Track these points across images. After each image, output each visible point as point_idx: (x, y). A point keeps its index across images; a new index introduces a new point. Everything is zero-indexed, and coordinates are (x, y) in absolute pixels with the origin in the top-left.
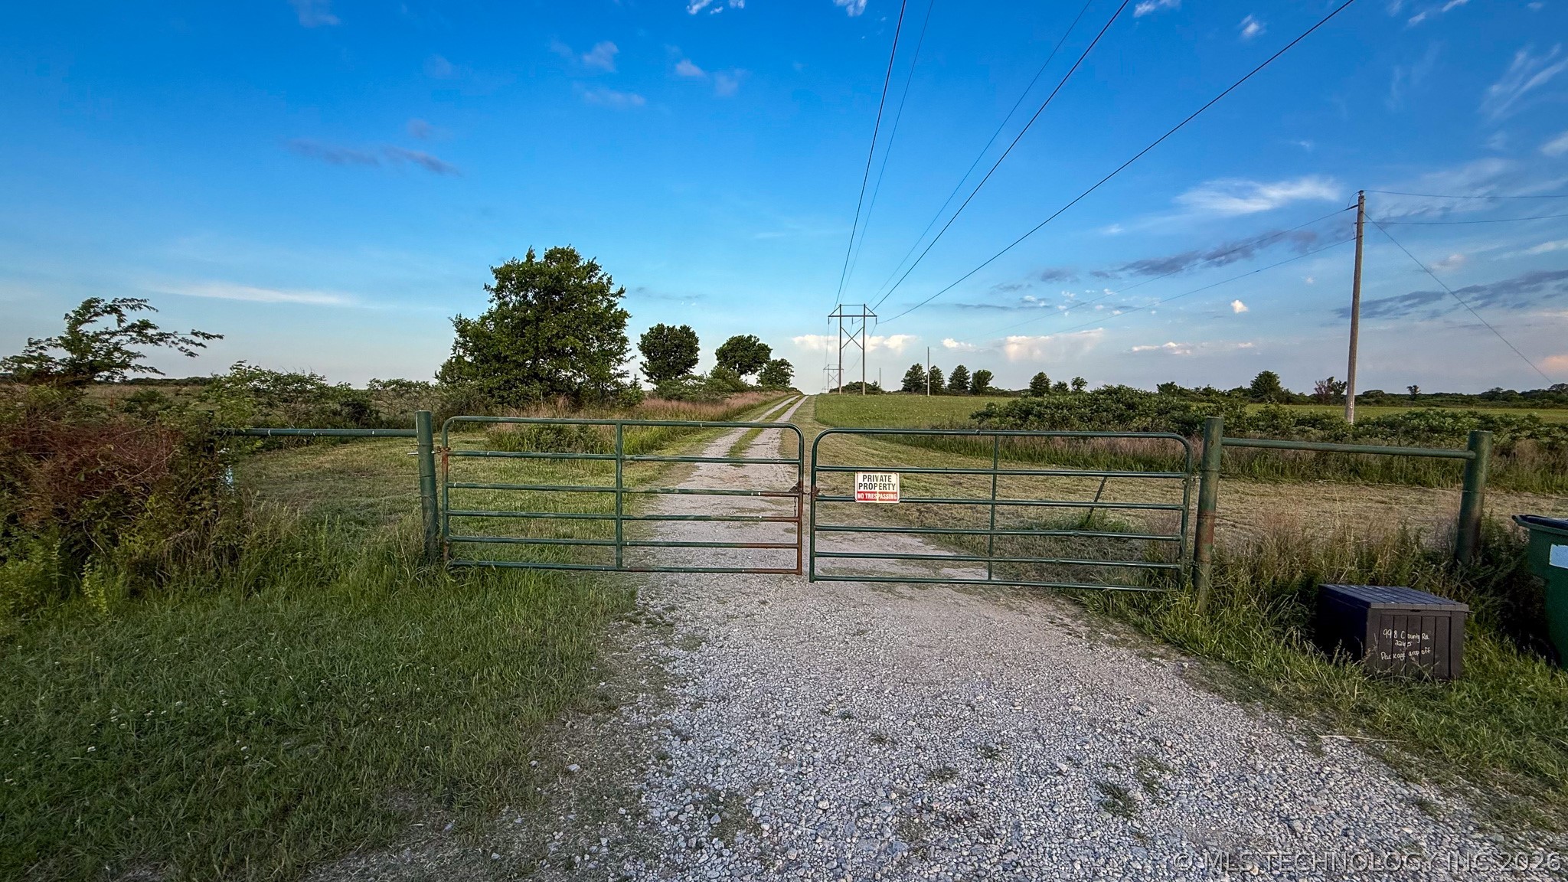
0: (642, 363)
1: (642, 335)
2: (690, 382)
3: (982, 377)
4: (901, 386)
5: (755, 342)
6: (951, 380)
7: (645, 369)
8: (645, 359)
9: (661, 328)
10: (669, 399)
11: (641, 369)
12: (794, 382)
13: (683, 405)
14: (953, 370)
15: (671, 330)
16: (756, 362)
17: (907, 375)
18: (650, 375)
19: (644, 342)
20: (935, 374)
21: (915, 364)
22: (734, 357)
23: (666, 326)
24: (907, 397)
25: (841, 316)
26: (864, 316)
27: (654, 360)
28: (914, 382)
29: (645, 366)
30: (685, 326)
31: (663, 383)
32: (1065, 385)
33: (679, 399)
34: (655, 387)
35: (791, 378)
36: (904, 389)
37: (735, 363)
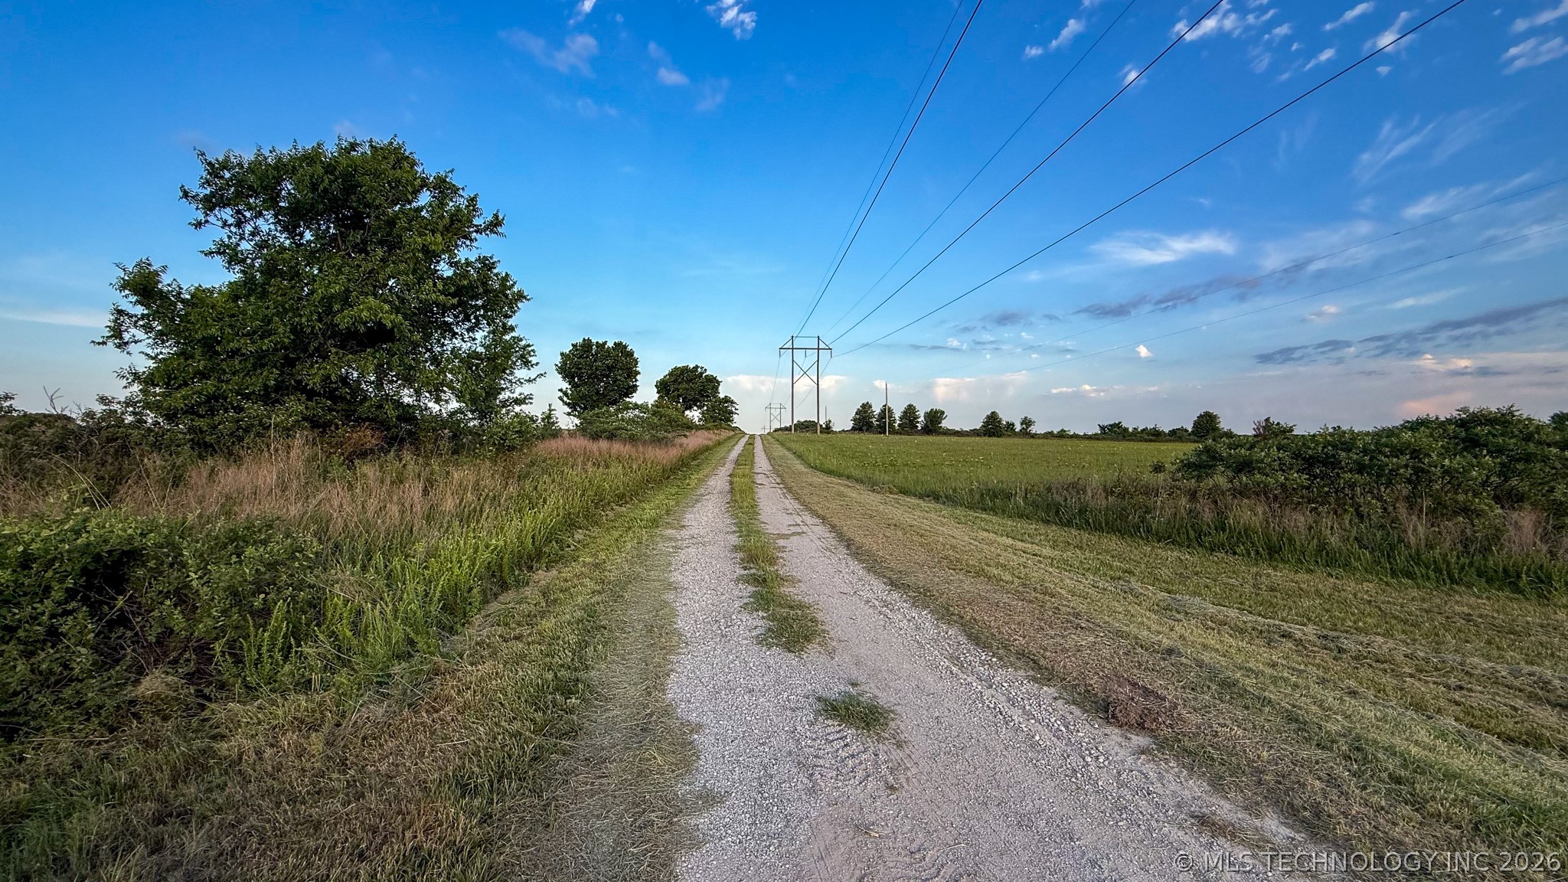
0: (561, 390)
1: (562, 354)
2: (630, 414)
3: (935, 417)
4: (849, 425)
5: (702, 373)
6: (901, 418)
7: (565, 399)
8: (565, 386)
9: (587, 344)
10: (595, 437)
11: (561, 399)
12: (738, 421)
13: (617, 447)
14: (903, 409)
15: (601, 346)
16: (703, 396)
17: (857, 413)
18: (573, 406)
19: (564, 363)
20: (886, 412)
21: (865, 402)
22: (678, 390)
23: (594, 341)
24: (857, 436)
25: (793, 349)
26: (818, 349)
27: (578, 386)
28: (864, 421)
29: (565, 394)
30: (621, 343)
31: (588, 414)
32: (1013, 425)
33: (611, 437)
34: (577, 421)
35: (735, 416)
36: (854, 429)
37: (679, 396)
